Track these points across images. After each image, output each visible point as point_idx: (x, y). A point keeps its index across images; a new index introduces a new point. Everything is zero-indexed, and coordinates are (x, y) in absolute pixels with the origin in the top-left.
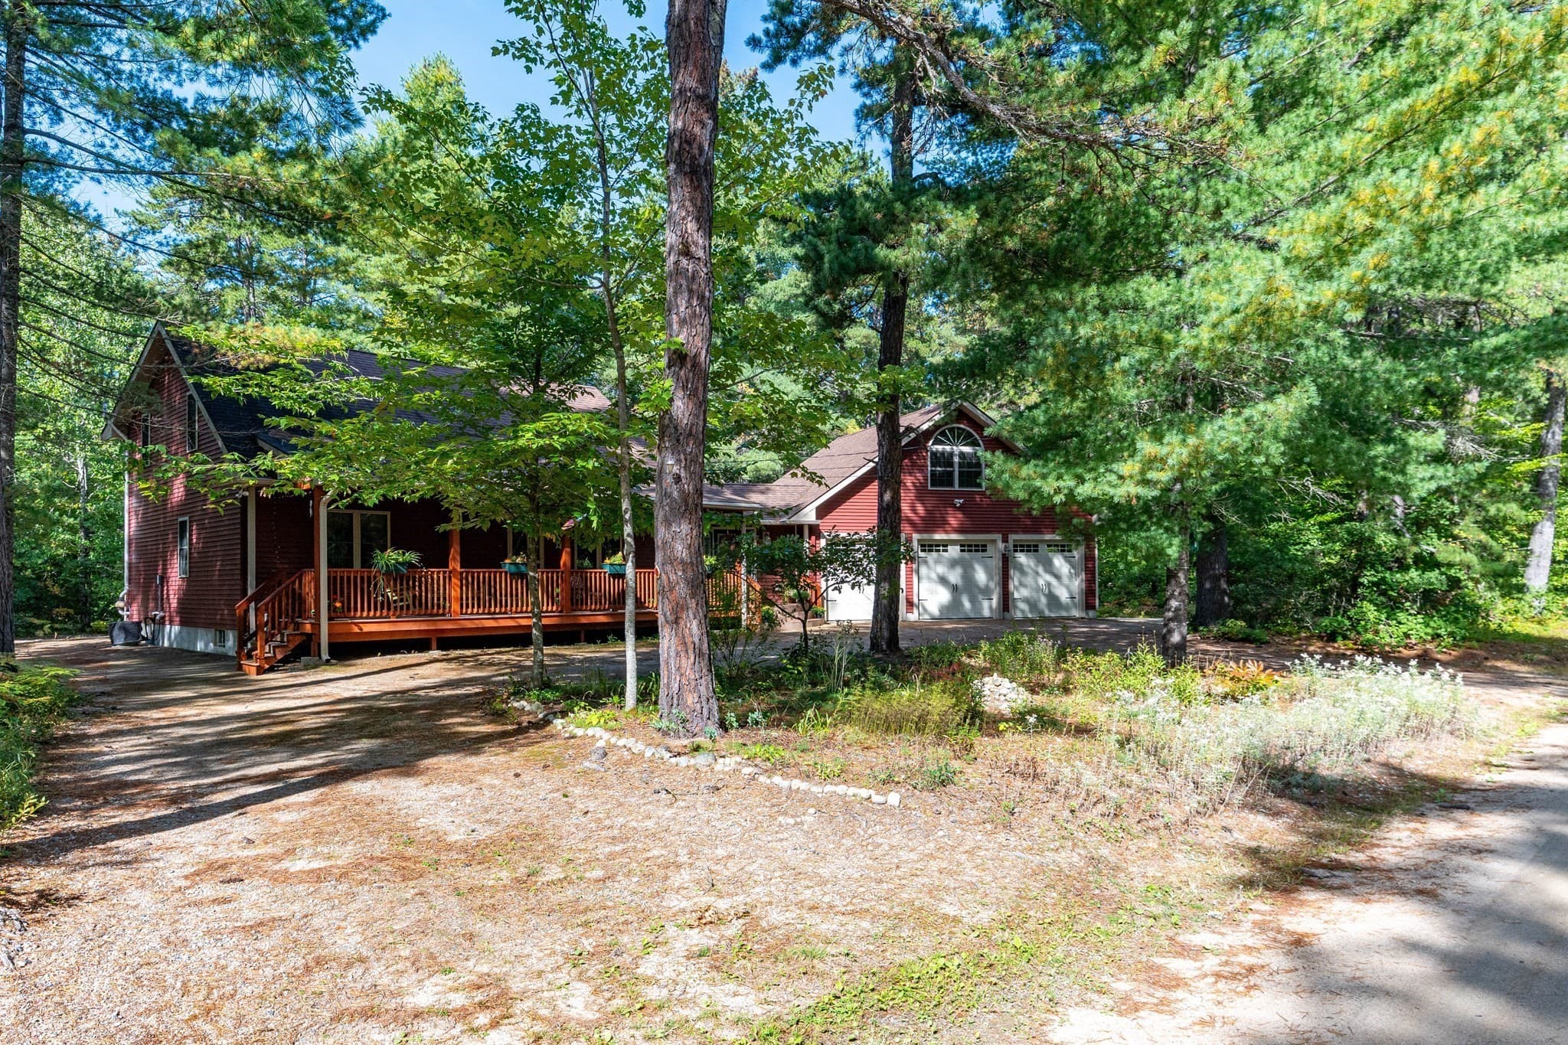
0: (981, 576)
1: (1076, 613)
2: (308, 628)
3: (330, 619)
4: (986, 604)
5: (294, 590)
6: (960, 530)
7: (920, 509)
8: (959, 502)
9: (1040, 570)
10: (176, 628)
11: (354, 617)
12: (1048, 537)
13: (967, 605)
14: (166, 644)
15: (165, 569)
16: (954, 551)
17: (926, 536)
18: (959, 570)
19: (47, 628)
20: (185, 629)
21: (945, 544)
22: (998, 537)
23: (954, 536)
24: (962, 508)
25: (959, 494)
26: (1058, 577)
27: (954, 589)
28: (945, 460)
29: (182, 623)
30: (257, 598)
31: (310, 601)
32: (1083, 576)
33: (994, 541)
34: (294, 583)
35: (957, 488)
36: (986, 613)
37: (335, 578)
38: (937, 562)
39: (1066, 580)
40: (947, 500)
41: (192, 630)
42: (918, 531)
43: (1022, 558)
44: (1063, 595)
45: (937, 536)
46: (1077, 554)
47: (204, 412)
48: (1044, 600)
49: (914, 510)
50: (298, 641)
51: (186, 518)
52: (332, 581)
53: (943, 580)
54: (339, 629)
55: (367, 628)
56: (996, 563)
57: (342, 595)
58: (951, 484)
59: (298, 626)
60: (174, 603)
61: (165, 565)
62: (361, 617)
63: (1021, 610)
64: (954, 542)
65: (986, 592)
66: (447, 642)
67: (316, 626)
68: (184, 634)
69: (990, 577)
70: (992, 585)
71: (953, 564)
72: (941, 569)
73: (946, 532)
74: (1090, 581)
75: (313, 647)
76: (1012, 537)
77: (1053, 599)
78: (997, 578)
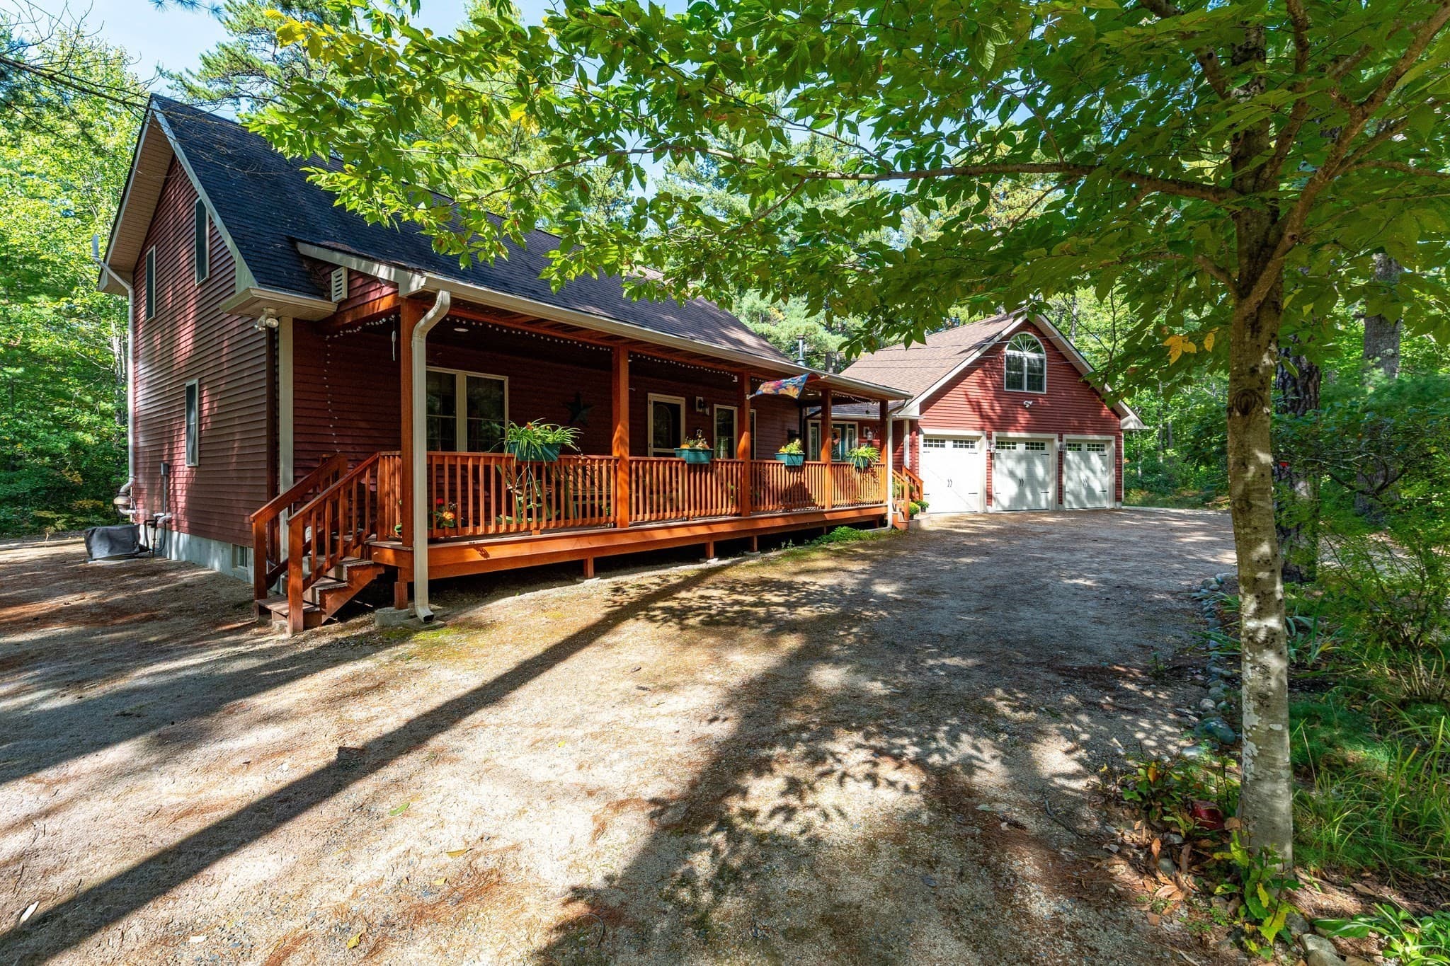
0: (1040, 471)
1: (1108, 505)
2: (389, 557)
3: (432, 541)
4: (1043, 496)
5: (361, 487)
6: (1027, 429)
7: (997, 407)
8: (1028, 403)
9: (1083, 465)
10: (184, 537)
11: (474, 537)
12: (1091, 437)
13: (1029, 496)
14: (174, 557)
15: (171, 455)
16: (1021, 448)
17: (1002, 434)
18: (1024, 465)
19: (60, 524)
20: (196, 539)
21: (1014, 442)
22: (1056, 436)
23: (1024, 435)
24: (1029, 410)
25: (1028, 397)
26: (1093, 472)
27: (1021, 483)
28: (1016, 364)
29: (193, 531)
30: (297, 498)
31: (392, 505)
32: (1114, 471)
33: (1052, 440)
34: (362, 474)
35: (1026, 390)
36: (1043, 504)
37: (440, 467)
38: (1008, 457)
39: (1099, 474)
40: (1017, 401)
41: (204, 541)
42: (997, 430)
43: (1070, 455)
44: (1098, 489)
45: (1011, 434)
46: (1109, 451)
47: (218, 221)
48: (1084, 492)
49: (993, 409)
50: (366, 578)
51: (195, 381)
52: (434, 471)
53: (1012, 474)
54: (447, 558)
55: (495, 553)
56: (1053, 459)
57: (453, 498)
58: (1021, 387)
59: (368, 551)
60: (182, 500)
61: (171, 449)
62: (485, 536)
63: (1070, 502)
64: (1020, 440)
65: (1044, 485)
66: (608, 564)
67: (407, 554)
68: (195, 546)
69: (1047, 472)
70: (1048, 479)
71: (1020, 459)
72: (1011, 464)
73: (1017, 430)
74: (1118, 477)
75: (400, 588)
76: (1065, 437)
77: (1090, 491)
78: (1053, 473)
